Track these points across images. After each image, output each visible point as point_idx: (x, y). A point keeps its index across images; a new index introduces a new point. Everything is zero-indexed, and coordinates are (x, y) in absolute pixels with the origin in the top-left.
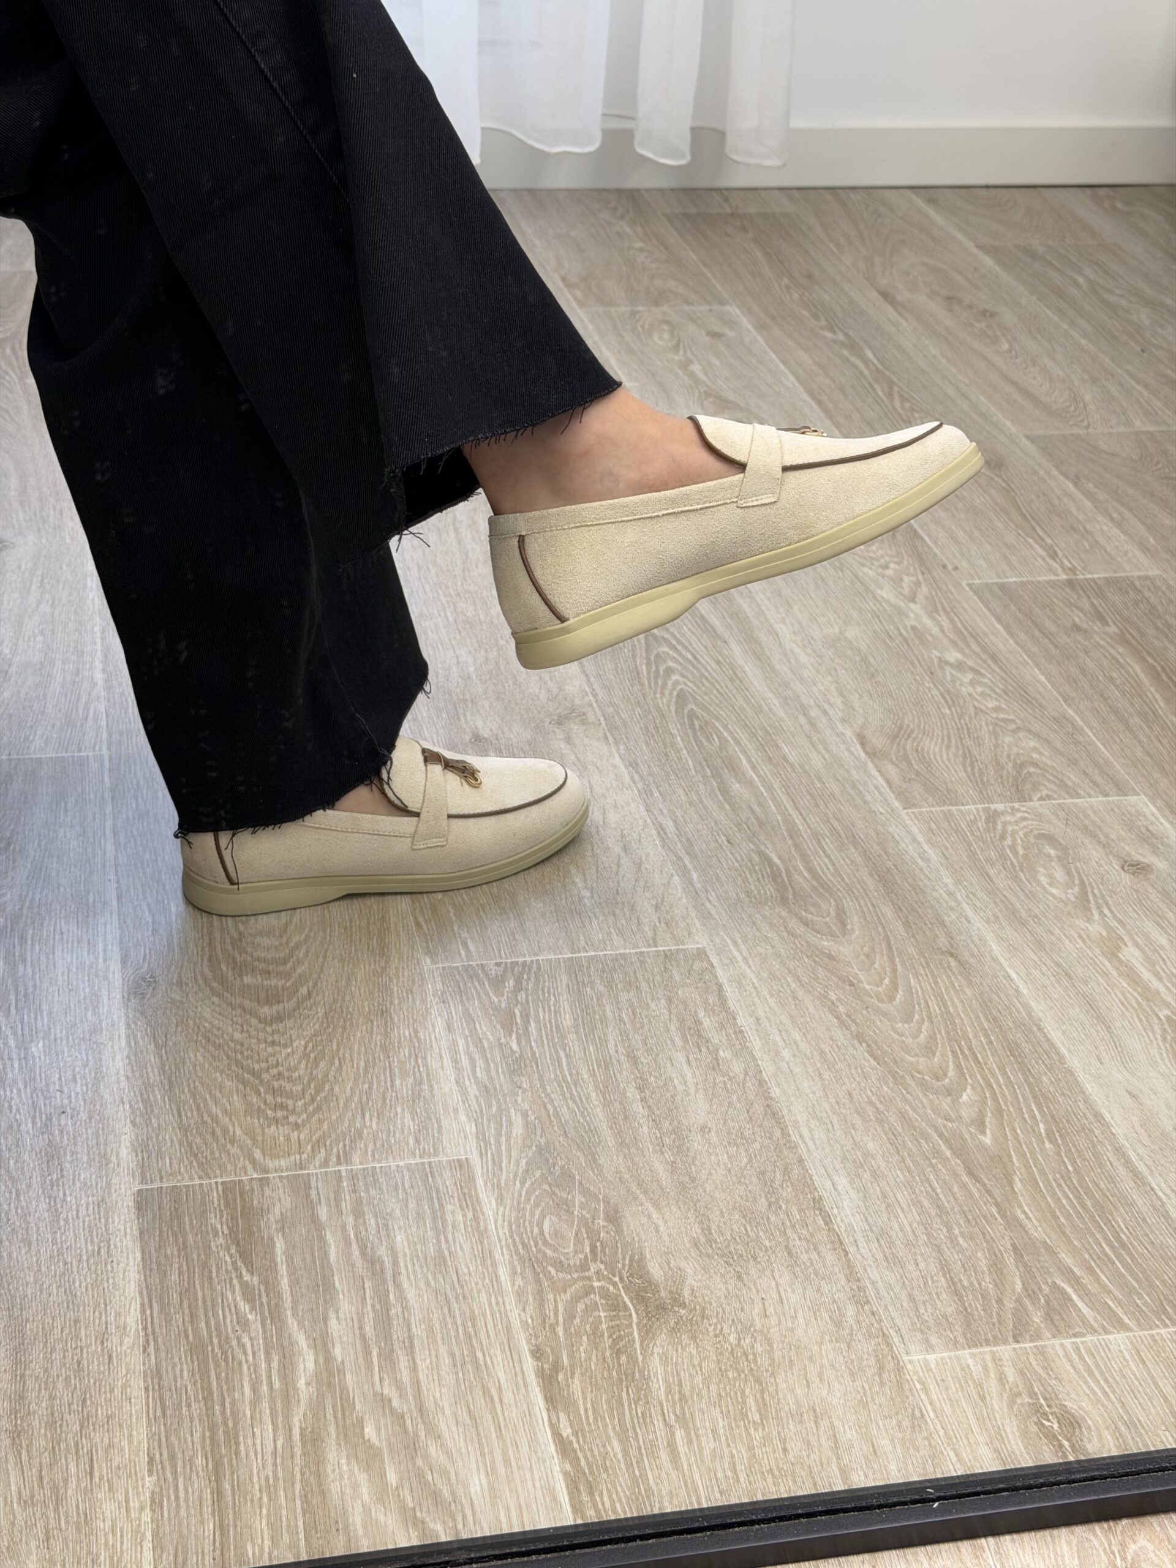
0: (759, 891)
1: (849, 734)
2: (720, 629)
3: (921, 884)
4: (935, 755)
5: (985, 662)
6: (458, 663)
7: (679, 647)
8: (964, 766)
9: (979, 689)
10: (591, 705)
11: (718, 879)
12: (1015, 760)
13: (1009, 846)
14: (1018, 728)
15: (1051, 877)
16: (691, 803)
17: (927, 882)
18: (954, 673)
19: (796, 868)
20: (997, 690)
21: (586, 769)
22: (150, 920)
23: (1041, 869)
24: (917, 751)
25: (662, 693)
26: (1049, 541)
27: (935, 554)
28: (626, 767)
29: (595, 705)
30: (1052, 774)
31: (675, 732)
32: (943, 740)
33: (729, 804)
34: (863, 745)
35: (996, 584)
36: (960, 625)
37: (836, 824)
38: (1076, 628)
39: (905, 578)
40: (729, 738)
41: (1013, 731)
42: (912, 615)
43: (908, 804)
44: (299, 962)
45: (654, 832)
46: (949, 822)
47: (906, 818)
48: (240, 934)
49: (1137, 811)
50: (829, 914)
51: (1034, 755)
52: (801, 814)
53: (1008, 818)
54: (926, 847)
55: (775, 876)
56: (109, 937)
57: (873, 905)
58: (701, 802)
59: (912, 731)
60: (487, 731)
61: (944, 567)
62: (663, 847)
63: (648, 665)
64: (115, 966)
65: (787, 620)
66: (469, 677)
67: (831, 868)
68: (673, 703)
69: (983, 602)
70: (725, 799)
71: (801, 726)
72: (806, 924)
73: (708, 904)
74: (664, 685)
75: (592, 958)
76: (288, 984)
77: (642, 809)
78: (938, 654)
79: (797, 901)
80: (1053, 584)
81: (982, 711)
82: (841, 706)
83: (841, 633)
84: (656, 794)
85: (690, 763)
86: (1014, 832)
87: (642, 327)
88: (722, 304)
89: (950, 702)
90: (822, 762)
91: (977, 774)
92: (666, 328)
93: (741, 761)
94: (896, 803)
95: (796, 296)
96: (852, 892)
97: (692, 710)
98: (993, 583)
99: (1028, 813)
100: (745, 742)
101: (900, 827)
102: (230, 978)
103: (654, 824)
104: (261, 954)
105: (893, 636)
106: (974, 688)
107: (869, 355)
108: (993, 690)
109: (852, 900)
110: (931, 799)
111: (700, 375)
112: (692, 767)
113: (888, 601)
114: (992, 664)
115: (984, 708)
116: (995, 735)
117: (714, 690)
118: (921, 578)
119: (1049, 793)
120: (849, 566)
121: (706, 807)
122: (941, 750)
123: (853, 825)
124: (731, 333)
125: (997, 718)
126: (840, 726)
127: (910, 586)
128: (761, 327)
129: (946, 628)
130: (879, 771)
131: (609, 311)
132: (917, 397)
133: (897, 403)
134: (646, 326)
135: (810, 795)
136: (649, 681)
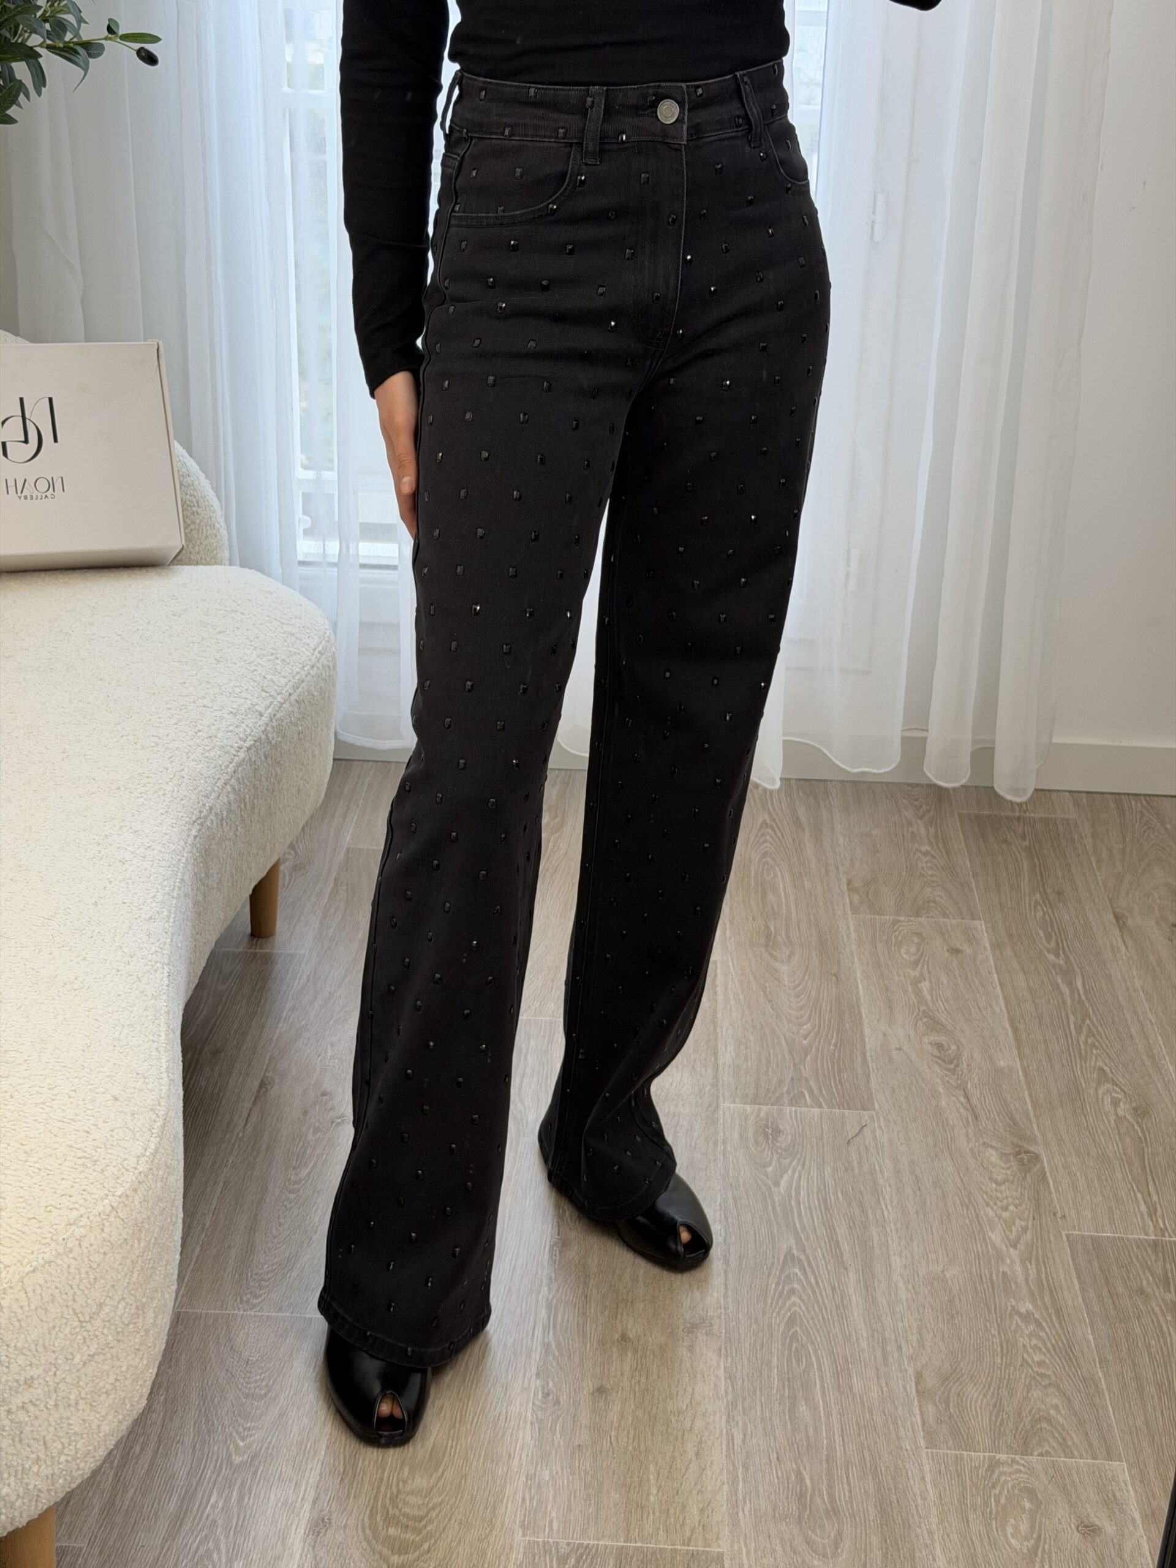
0: (784, 1508)
1: (911, 1371)
2: (847, 1256)
3: (911, 1519)
4: (972, 1399)
5: (1049, 1315)
7: (808, 1269)
8: (991, 1414)
9: (1034, 1342)
10: (720, 1317)
11: (757, 1491)
12: (1035, 1414)
13: (995, 1495)
14: (1050, 1384)
15: (1016, 1528)
16: (762, 1420)
17: (917, 1518)
18: (1020, 1323)
19: (820, 1491)
20: (1049, 1345)
21: (695, 1377)
22: (342, 1470)
23: (1012, 1521)
24: (958, 1395)
25: (779, 1313)
26: (1155, 1198)
27: (1052, 1201)
28: (726, 1380)
29: (723, 1317)
30: (1059, 1432)
31: (775, 1351)
32: (985, 1386)
33: (791, 1425)
34: (917, 1382)
35: (1091, 1237)
36: (1043, 1276)
37: (867, 1455)
38: (1141, 1291)
39: (1018, 1222)
40: (815, 1362)
41: (1045, 1387)
42: (1008, 1261)
43: (931, 1444)
44: (431, 1521)
45: (724, 1442)
46: (956, 1467)
48: (398, 1491)
49: (1113, 1476)
50: (829, 1537)
51: (1052, 1412)
52: (843, 1441)
53: (1006, 1469)
54: (929, 1486)
55: (801, 1496)
56: (311, 1480)
57: (866, 1534)
58: (771, 1419)
59: (962, 1375)
60: (634, 1331)
61: (1054, 1215)
62: (726, 1457)
63: (777, 1284)
64: (307, 1506)
65: (903, 1253)
67: (847, 1493)
68: (783, 1324)
69: (1072, 1256)
70: (790, 1419)
71: (875, 1357)
72: (808, 1543)
73: (741, 1514)
74: (783, 1305)
75: (637, 1549)
76: (418, 1539)
77: (724, 1418)
78: (1014, 1303)
79: (809, 1521)
80: (1139, 1244)
81: (1027, 1362)
82: (915, 1344)
83: (943, 1271)
84: (740, 1408)
85: (776, 1382)
86: (1006, 1482)
87: (896, 937)
88: (973, 918)
89: (1005, 1351)
90: (879, 1396)
91: (998, 1424)
92: (916, 940)
93: (816, 1386)
94: (922, 1441)
95: (1040, 914)
96: (855, 1519)
97: (796, 1331)
98: (1088, 1236)
99: (1024, 1466)
100: (826, 1368)
101: (916, 1464)
102: (380, 1528)
103: (727, 1434)
104: (407, 1510)
105: (984, 1280)
106: (1030, 1340)
107: (1079, 984)
108: (1045, 1344)
109: (851, 1526)
110: (951, 1441)
111: (926, 994)
112: (775, 1386)
113: (994, 1244)
114: (1054, 1319)
115: (1029, 1360)
116: (1028, 1387)
117: (820, 1317)
118: (1030, 1223)
119: (1049, 1449)
120: (975, 1204)
121: (773, 1426)
122: (978, 1396)
123: (880, 1458)
124: (968, 950)
125: (1037, 1373)
126: (906, 1362)
127: (1018, 1230)
128: (997, 946)
129: (1031, 1277)
130: (920, 1410)
131: (875, 919)
132: (1102, 1032)
133: (1083, 1038)
134: (900, 938)
135: (858, 1424)
136: (773, 1300)
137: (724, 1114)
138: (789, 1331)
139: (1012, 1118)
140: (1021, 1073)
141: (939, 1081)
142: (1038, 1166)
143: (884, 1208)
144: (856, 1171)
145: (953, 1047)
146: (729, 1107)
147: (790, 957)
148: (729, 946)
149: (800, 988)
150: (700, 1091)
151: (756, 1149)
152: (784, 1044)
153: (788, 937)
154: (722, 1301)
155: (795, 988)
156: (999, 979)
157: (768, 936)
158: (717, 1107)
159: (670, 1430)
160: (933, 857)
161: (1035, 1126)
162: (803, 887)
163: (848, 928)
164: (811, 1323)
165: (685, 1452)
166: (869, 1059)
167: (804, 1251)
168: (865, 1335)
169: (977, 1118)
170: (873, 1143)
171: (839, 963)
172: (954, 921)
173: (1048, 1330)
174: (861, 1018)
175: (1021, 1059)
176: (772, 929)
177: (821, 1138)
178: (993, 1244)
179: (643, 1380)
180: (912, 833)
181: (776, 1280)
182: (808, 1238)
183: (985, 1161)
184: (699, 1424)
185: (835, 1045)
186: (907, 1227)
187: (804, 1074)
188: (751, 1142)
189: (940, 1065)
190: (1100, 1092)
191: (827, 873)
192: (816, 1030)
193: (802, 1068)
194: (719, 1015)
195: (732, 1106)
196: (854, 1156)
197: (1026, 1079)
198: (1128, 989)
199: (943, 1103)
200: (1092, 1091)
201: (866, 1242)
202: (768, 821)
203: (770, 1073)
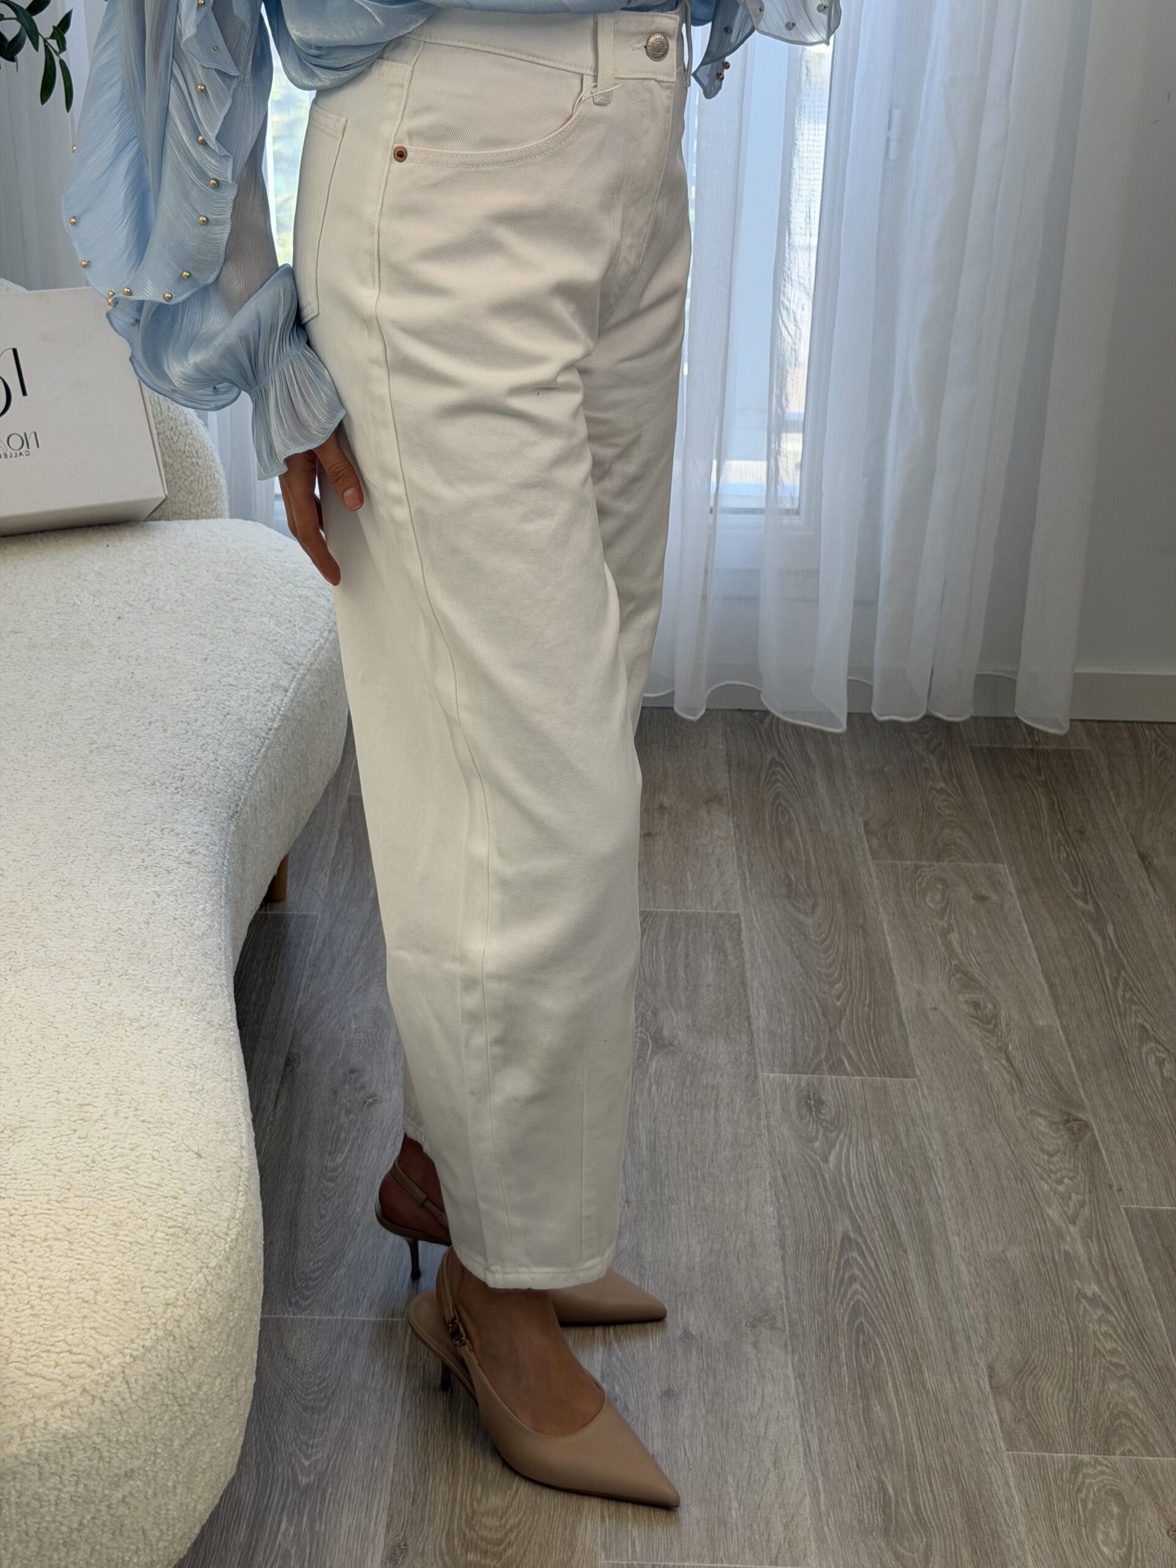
0: (869, 1520)
1: (982, 1364)
2: (905, 1238)
3: (999, 1530)
4: (1047, 1394)
5: (1118, 1299)
6: (689, 1251)
7: (866, 1253)
8: (1068, 1411)
9: (1104, 1328)
10: (782, 1309)
11: (840, 1503)
12: (1113, 1409)
13: (1082, 1499)
14: (1125, 1375)
15: (1106, 1534)
16: (838, 1422)
17: (1005, 1529)
18: (1088, 1307)
19: (904, 1500)
20: (1119, 1330)
21: (763, 1376)
22: (412, 1489)
23: (1101, 1526)
24: (1033, 1390)
25: (842, 1303)
27: (1107, 1171)
28: (795, 1379)
29: (785, 1309)
30: (1139, 1428)
31: (842, 1346)
32: (1059, 1379)
33: (867, 1427)
34: (990, 1377)
35: (1150, 1210)
36: (1106, 1255)
37: (947, 1458)
39: (1074, 1196)
40: (884, 1357)
41: (1120, 1378)
42: (1068, 1239)
43: (1012, 1445)
44: (510, 1545)
45: (801, 1449)
46: (1040, 1470)
47: (1006, 1459)
48: (474, 1512)
50: (918, 1549)
51: (1131, 1406)
52: (922, 1445)
53: (1090, 1471)
54: (1014, 1492)
55: (885, 1507)
56: (382, 1502)
57: (955, 1546)
58: (846, 1422)
59: (1035, 1367)
60: (696, 1327)
61: (1110, 1187)
62: (805, 1465)
63: (838, 1270)
64: (382, 1531)
65: (962, 1234)
66: (694, 1269)
67: (932, 1504)
68: (847, 1314)
69: (1133, 1232)
70: (865, 1421)
71: (945, 1350)
72: (898, 1559)
73: (826, 1529)
74: (845, 1293)
77: (798, 1423)
78: (1079, 1285)
79: (896, 1533)
81: (1099, 1352)
82: (984, 1334)
83: (1003, 1252)
84: (812, 1410)
85: (847, 1380)
86: (1091, 1485)
87: (920, 884)
88: (996, 862)
89: (1075, 1339)
90: (952, 1393)
91: (1077, 1421)
92: (940, 886)
93: (887, 1382)
94: (1002, 1443)
95: (1063, 855)
96: (943, 1530)
97: (861, 1323)
98: (1147, 1210)
99: (1107, 1466)
100: (896, 1363)
101: (999, 1468)
102: (459, 1553)
103: (803, 1440)
104: (485, 1533)
105: (1046, 1260)
106: (1100, 1326)
107: (1110, 931)
108: (1114, 1328)
109: (940, 1539)
110: (1031, 1442)
111: (956, 946)
112: (847, 1384)
113: (1053, 1221)
114: (1122, 1301)
115: (1102, 1350)
116: (1103, 1380)
117: (885, 1305)
118: (1087, 1198)
119: (1132, 1448)
120: (1029, 1178)
121: (848, 1428)
122: (1054, 1392)
123: (961, 1462)
124: (994, 897)
125: (1111, 1362)
126: (977, 1356)
127: (1075, 1206)
128: (1023, 891)
129: (1094, 1256)
130: (997, 1408)
131: (896, 864)
132: (1139, 986)
133: (1120, 993)
134: (924, 885)
135: (935, 1425)
136: (834, 1287)
137: (764, 1085)
138: (854, 1322)
139: (1058, 1083)
140: (1061, 1032)
141: (978, 1043)
142: (1089, 1135)
143: (937, 1183)
144: (905, 1145)
145: (990, 1006)
146: (770, 1078)
147: (815, 906)
148: (751, 898)
149: (827, 942)
150: (737, 1060)
151: (800, 1122)
152: (817, 1005)
153: (809, 886)
154: (783, 1290)
155: (822, 942)
156: (1029, 929)
157: (789, 886)
158: (756, 1077)
159: (744, 1438)
160: (949, 795)
161: (1081, 1091)
162: (820, 831)
163: (870, 875)
164: (876, 1313)
165: (763, 1461)
166: (906, 1021)
167: (861, 1234)
168: (931, 1325)
169: (1021, 1083)
170: (918, 1114)
171: (864, 913)
172: (976, 865)
173: (1116, 1314)
174: (892, 975)
175: (1060, 1017)
176: (793, 878)
177: (866, 1110)
178: (1051, 1220)
179: (711, 1381)
180: (925, 769)
181: (835, 1266)
182: (863, 1218)
183: (1035, 1131)
184: (773, 1430)
185: (869, 1005)
186: (962, 1205)
187: (841, 1039)
188: (794, 1116)
189: (978, 1026)
190: (1144, 1050)
191: (843, 814)
192: (848, 989)
193: (838, 1032)
194: (748, 974)
195: (772, 1075)
196: (901, 1129)
197: (1067, 1039)
198: (1160, 936)
199: (986, 1067)
200: (1135, 1051)
201: (922, 1222)
202: (777, 759)
203: (806, 1038)
